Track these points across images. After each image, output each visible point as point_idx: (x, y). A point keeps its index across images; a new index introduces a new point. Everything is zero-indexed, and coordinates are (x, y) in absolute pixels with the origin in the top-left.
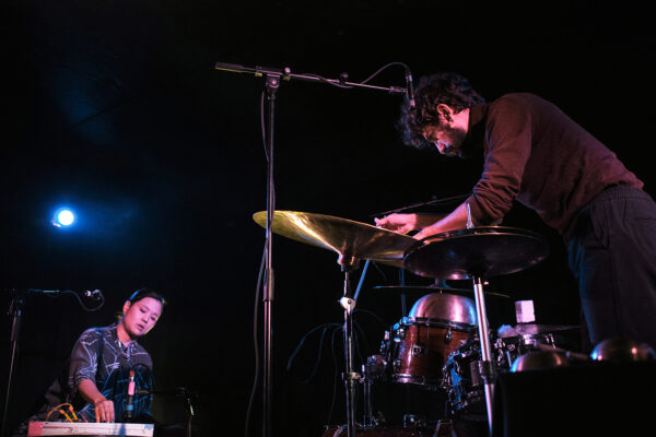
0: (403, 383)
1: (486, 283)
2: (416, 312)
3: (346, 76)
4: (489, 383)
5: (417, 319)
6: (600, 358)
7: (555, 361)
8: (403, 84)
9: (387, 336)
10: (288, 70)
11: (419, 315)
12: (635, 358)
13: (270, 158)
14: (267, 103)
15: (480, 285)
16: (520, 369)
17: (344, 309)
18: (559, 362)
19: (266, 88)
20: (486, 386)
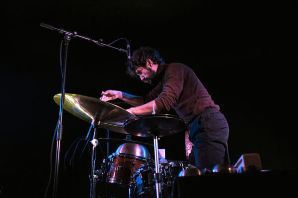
0: (111, 183)
1: (159, 139)
2: (119, 151)
3: (102, 40)
4: (158, 183)
5: (120, 154)
6: (217, 171)
8: (125, 48)
9: (104, 161)
10: (76, 33)
11: (121, 152)
12: (230, 172)
15: (157, 140)
16: (183, 175)
17: (93, 145)
20: (157, 184)
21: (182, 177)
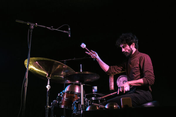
0: (62, 108)
1: (84, 85)
2: (67, 89)
3: (52, 27)
4: (82, 110)
5: (67, 91)
6: (107, 108)
7: (97, 108)
9: (59, 95)
10: (36, 24)
11: (67, 90)
12: (115, 108)
13: (30, 47)
14: (30, 32)
15: (82, 85)
16: (88, 110)
17: (47, 89)
18: (98, 108)
19: (30, 28)
21: (88, 111)
